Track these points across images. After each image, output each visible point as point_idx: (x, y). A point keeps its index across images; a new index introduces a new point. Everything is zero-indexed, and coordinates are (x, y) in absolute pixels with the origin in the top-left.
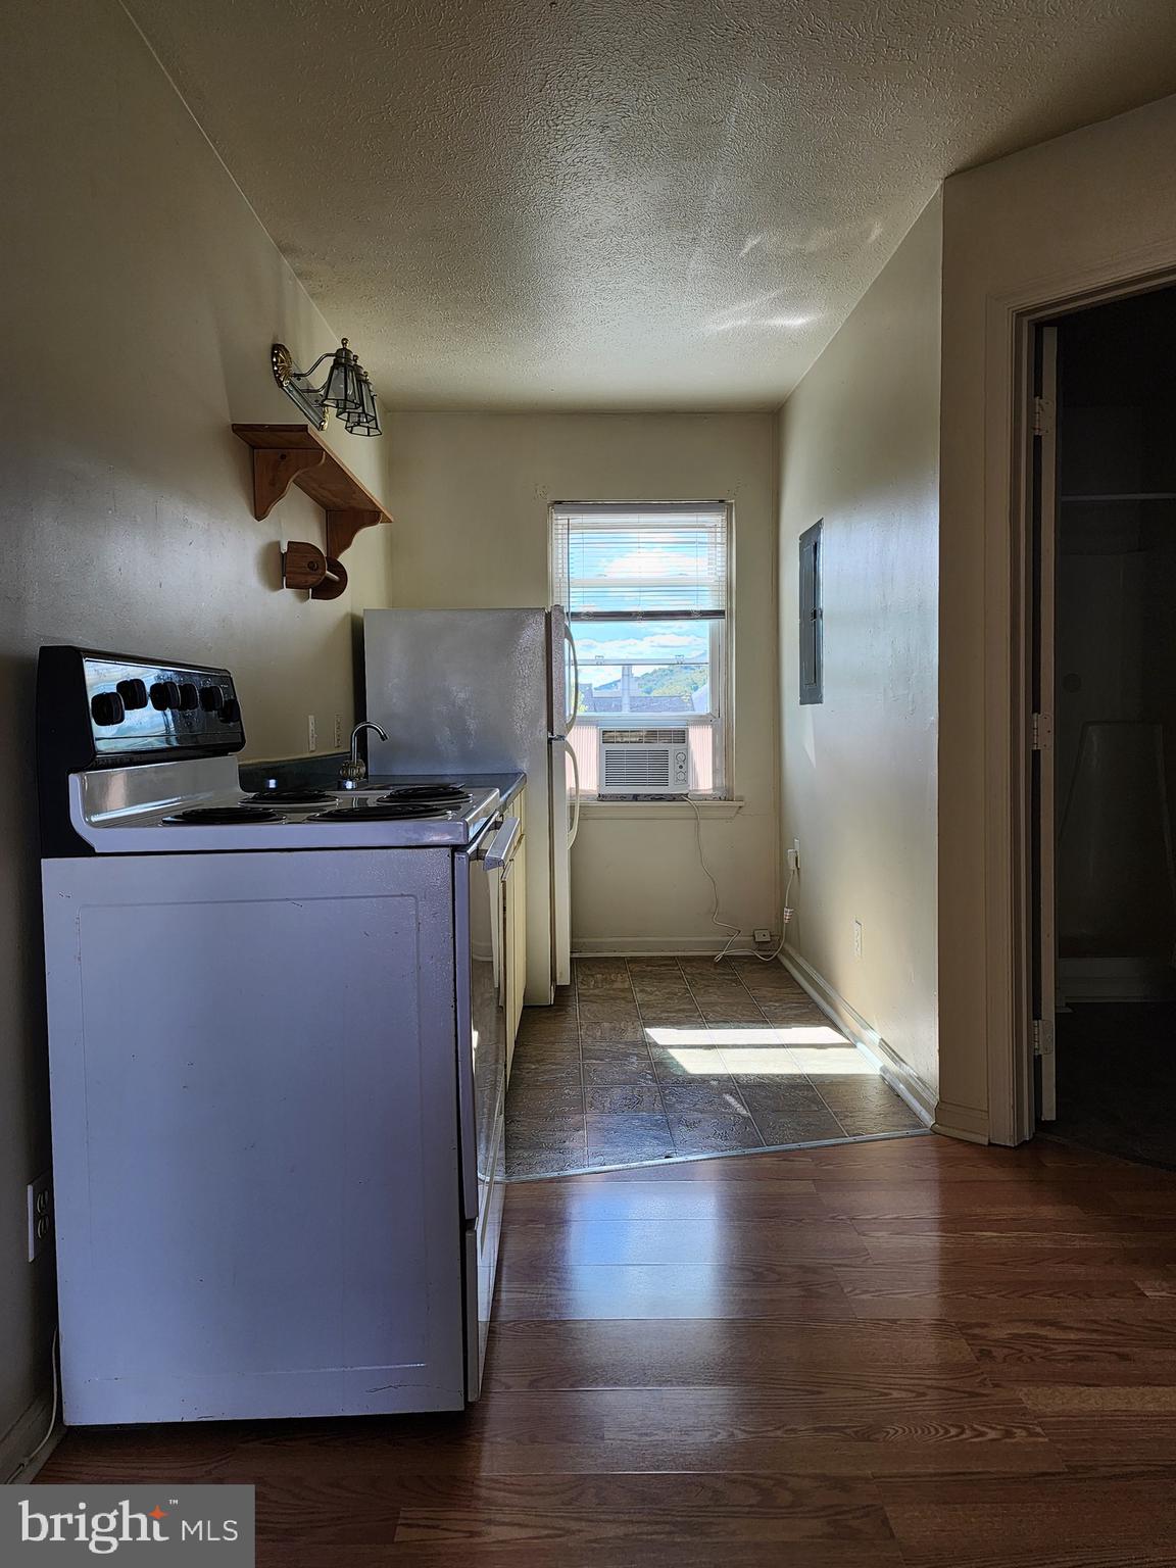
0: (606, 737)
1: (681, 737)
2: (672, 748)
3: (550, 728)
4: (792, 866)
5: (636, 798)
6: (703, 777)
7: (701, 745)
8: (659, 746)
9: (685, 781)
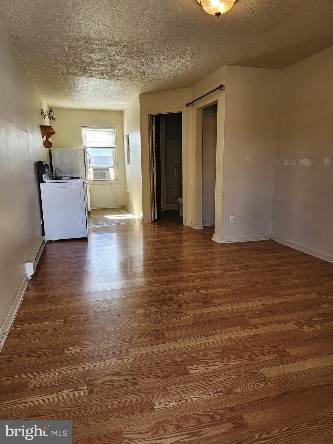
0: (94, 170)
1: (108, 170)
2: (106, 172)
3: (85, 168)
4: (127, 192)
5: (100, 181)
6: (112, 177)
7: (112, 171)
8: (104, 171)
9: (109, 177)
